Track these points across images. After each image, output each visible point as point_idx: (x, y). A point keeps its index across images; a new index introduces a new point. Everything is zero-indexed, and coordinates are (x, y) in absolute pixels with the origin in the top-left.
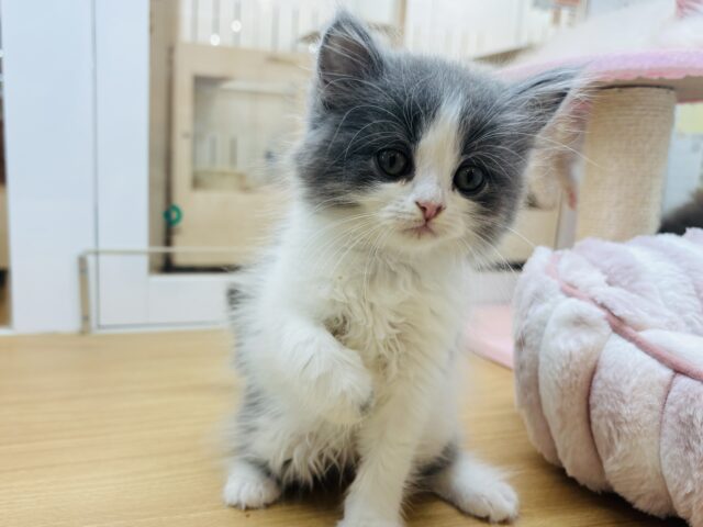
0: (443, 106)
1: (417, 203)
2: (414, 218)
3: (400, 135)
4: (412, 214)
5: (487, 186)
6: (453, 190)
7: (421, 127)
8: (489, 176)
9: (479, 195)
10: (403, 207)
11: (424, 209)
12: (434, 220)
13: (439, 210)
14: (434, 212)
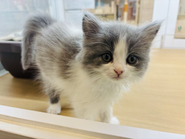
0: (120, 37)
1: (115, 70)
3: (108, 49)
4: (112, 73)
5: (138, 61)
6: (127, 64)
7: (114, 46)
8: (139, 58)
9: (135, 64)
10: (110, 71)
11: (116, 72)
12: (121, 75)
13: (122, 72)
14: (120, 73)
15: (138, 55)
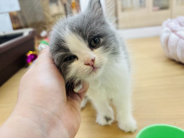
1: (85, 64)
6: (92, 50)
8: (99, 36)
11: (88, 64)
12: (95, 65)
13: (93, 61)
14: (92, 63)
15: (97, 34)
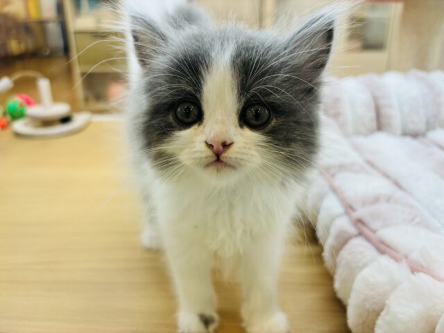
2: (204, 155)
5: (275, 120)
9: (268, 129)
10: (194, 147)
13: (225, 145)
